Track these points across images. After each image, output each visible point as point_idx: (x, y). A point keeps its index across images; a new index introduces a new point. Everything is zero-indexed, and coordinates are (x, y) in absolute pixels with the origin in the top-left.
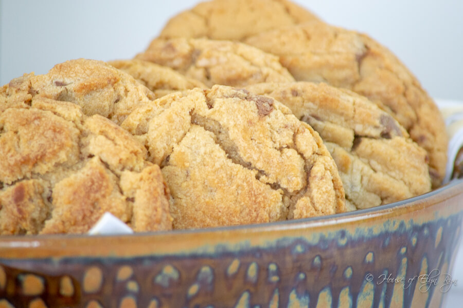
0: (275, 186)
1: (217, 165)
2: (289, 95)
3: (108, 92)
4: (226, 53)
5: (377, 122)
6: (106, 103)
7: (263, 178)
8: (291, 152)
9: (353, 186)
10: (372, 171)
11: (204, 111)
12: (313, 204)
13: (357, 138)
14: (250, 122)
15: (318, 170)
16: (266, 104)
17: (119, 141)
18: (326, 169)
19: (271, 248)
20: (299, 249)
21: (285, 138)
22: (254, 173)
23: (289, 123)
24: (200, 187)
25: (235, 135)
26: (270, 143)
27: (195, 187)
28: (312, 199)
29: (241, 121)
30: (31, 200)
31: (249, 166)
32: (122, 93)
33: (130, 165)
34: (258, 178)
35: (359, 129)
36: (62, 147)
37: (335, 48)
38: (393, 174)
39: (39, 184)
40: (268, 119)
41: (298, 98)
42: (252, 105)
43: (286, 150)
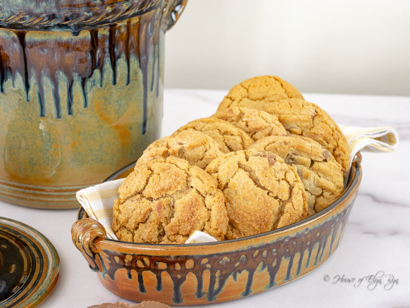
0: (276, 198)
1: (250, 189)
2: (283, 145)
3: (202, 148)
4: (255, 115)
5: (321, 156)
6: (201, 153)
7: (270, 194)
8: (284, 182)
9: (310, 185)
10: (318, 177)
11: (244, 162)
12: (293, 206)
13: (313, 162)
14: (265, 169)
15: (295, 190)
16: (273, 159)
17: (205, 181)
18: (299, 189)
19: (274, 243)
20: (287, 240)
21: (281, 175)
22: (266, 192)
23: (283, 168)
24: (242, 199)
25: (258, 174)
26: (274, 178)
27: (239, 199)
28: (292, 203)
29: (261, 168)
30: (165, 209)
31: (264, 188)
32: (208, 148)
33: (210, 192)
34: (268, 194)
35: (313, 158)
36: (179, 184)
37: (302, 112)
38: (328, 178)
39: (168, 200)
40: (273, 167)
41: (287, 146)
42: (266, 159)
43: (281, 181)
